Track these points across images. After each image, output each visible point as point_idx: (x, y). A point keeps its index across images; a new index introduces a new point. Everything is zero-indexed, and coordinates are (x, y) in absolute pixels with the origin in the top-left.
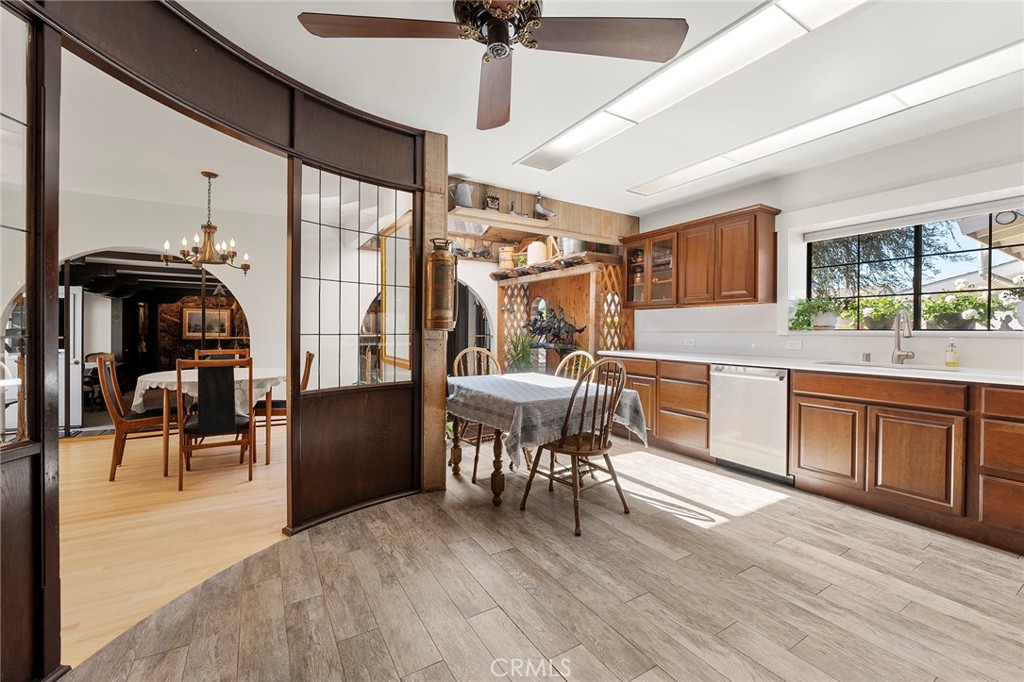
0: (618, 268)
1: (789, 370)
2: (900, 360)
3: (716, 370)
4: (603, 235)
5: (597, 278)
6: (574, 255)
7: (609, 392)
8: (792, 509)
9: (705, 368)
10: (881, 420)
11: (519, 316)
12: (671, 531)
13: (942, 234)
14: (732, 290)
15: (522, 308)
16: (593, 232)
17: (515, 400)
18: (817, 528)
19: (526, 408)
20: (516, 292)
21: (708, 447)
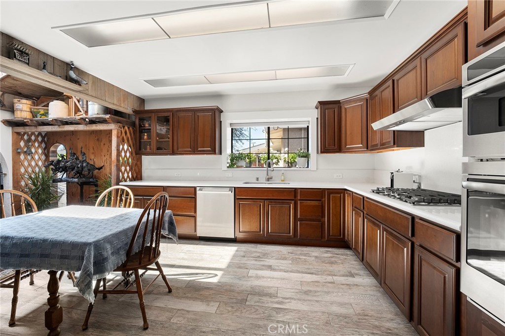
0: (131, 128)
1: (235, 187)
2: (268, 179)
3: (200, 190)
4: (122, 105)
5: (118, 133)
6: (98, 116)
7: (157, 215)
8: (242, 254)
9: (193, 189)
10: (270, 206)
11: (36, 157)
12: (201, 293)
13: (245, 130)
14: (204, 148)
15: (40, 151)
16: (115, 102)
17: (83, 240)
18: (256, 260)
19: (97, 245)
20: (33, 138)
21: (195, 232)
